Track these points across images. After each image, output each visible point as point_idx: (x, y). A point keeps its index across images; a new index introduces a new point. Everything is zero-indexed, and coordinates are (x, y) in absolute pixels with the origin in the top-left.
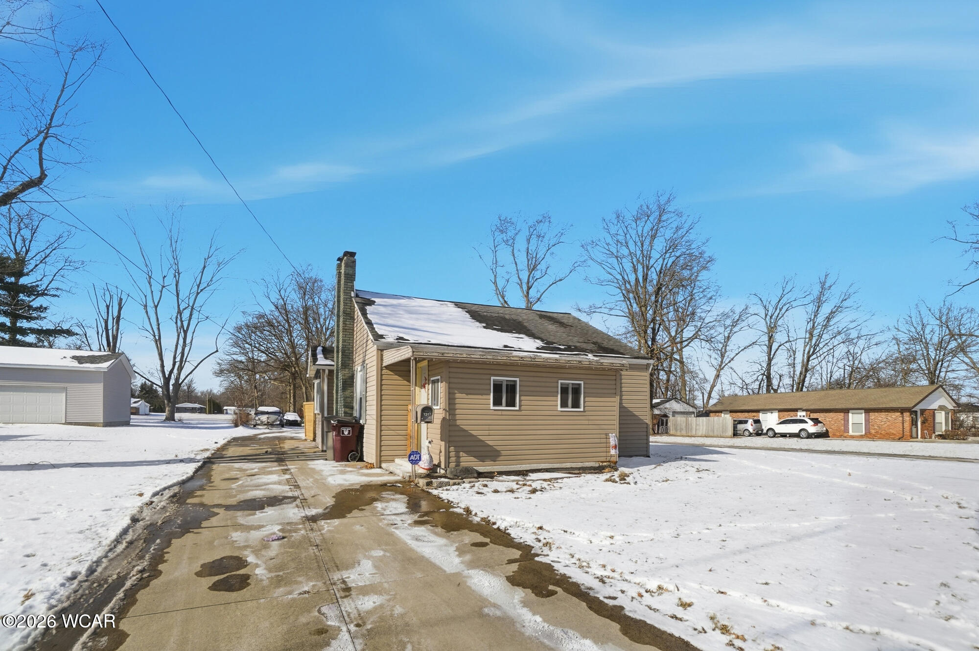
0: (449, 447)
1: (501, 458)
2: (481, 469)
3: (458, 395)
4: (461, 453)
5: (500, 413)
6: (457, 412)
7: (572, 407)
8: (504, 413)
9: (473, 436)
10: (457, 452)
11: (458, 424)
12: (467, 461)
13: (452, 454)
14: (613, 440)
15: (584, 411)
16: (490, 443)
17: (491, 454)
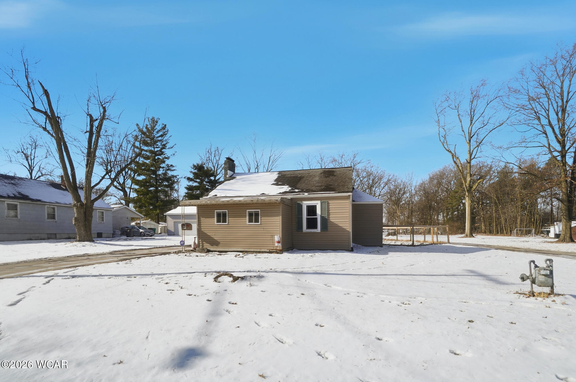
0: (199, 240)
1: (220, 245)
2: (212, 249)
3: (202, 219)
4: (204, 242)
5: (219, 226)
6: (202, 225)
7: (255, 223)
8: (221, 226)
9: (208, 235)
10: (202, 242)
11: (202, 230)
12: (207, 246)
13: (201, 242)
14: (277, 238)
15: (261, 224)
16: (215, 238)
17: (215, 243)
